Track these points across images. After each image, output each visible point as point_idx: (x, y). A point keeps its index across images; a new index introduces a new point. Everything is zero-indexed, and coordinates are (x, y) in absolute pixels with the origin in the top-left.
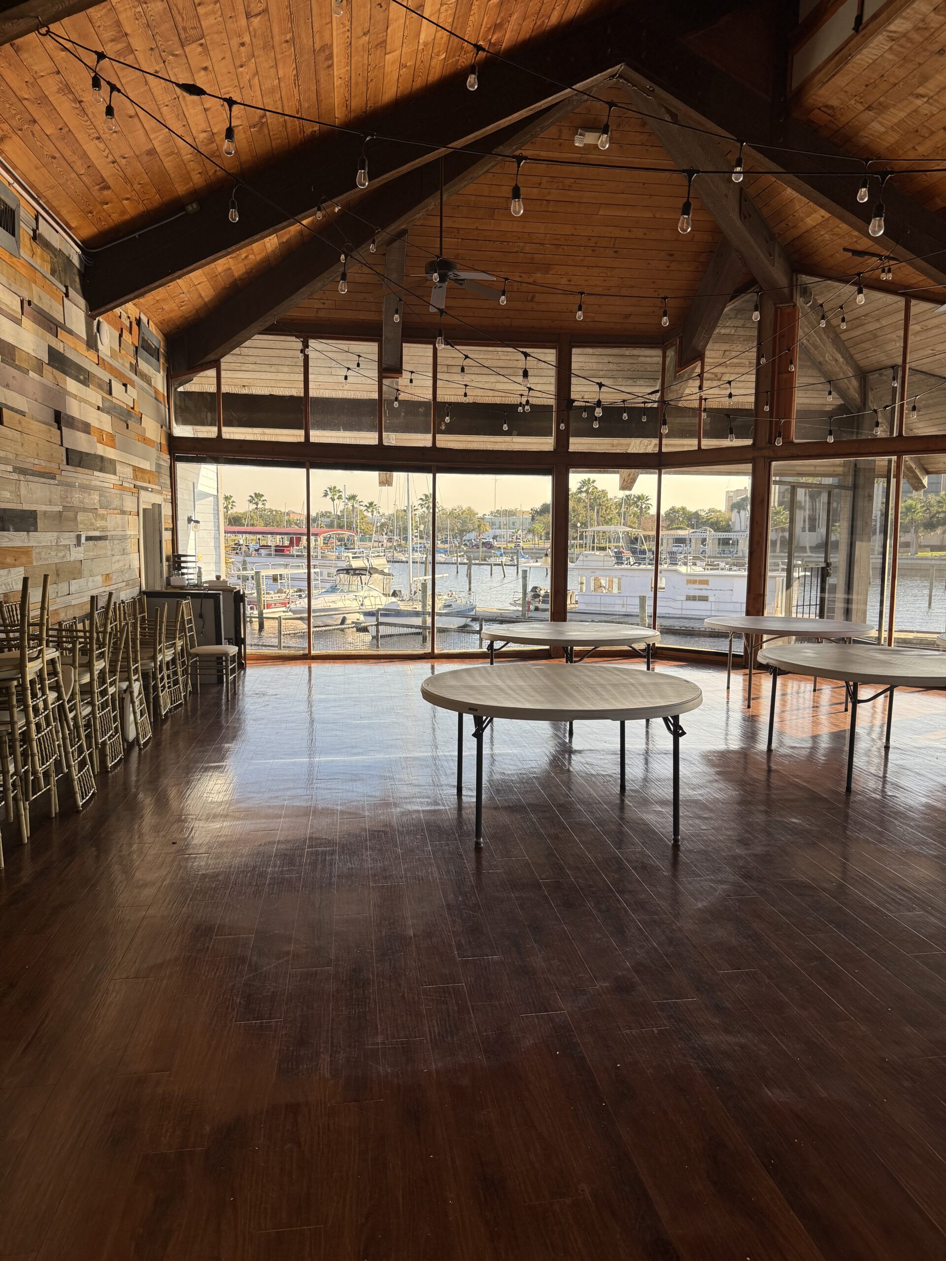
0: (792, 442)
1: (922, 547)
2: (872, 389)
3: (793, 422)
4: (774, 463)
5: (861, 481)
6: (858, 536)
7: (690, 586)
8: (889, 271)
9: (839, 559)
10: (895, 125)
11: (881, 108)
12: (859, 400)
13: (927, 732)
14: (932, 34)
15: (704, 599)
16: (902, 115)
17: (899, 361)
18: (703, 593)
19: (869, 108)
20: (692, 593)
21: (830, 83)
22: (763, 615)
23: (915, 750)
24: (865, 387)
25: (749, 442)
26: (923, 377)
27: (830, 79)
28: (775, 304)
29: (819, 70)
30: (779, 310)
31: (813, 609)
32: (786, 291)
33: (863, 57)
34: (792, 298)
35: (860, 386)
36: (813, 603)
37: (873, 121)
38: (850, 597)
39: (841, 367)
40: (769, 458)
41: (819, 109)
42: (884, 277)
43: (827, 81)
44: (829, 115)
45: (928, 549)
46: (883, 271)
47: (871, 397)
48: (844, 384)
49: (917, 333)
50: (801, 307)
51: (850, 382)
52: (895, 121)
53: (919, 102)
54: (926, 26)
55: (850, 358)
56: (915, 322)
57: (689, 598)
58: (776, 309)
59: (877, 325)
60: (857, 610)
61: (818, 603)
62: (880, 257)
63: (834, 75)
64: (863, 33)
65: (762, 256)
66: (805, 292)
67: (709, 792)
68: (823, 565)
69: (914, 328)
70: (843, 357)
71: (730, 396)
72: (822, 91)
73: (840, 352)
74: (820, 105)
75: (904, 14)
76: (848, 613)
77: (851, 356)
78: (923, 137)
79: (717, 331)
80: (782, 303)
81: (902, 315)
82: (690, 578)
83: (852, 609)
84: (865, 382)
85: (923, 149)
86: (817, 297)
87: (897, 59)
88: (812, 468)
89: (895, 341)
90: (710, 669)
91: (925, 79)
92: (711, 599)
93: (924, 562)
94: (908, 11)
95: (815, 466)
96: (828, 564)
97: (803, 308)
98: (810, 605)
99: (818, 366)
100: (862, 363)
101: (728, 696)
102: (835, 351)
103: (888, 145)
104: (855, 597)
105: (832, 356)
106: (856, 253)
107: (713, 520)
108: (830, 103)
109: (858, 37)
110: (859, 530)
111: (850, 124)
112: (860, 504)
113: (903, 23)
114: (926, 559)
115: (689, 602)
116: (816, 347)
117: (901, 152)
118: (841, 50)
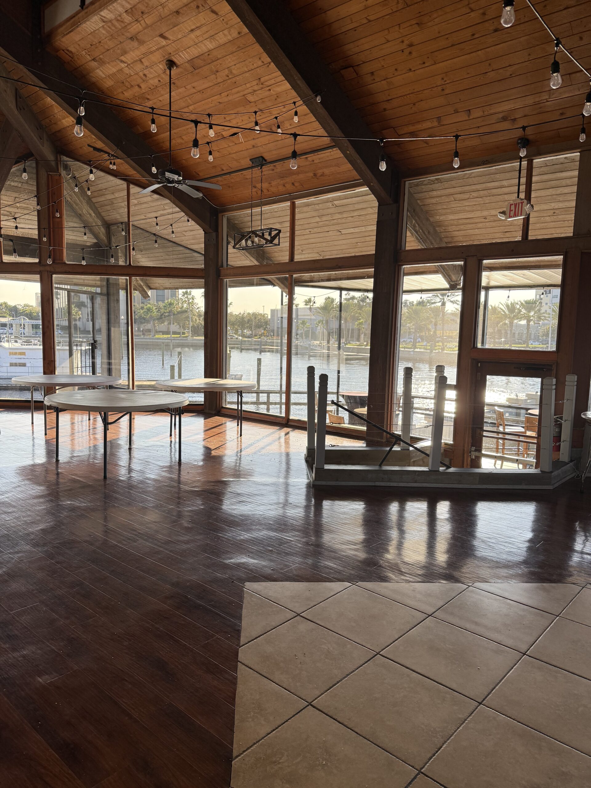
0: (65, 263)
1: (157, 332)
2: (114, 236)
3: (65, 250)
4: (54, 276)
5: (112, 291)
6: (112, 325)
7: (12, 356)
8: (114, 164)
9: (101, 338)
10: (110, 75)
11: (102, 63)
12: (106, 241)
13: (153, 437)
14: (126, 26)
15: (24, 365)
16: (114, 70)
17: (126, 220)
18: (22, 361)
19: (94, 60)
20: (14, 361)
21: (68, 36)
22: (55, 374)
23: (146, 448)
24: (109, 233)
25: (37, 260)
26: (141, 231)
27: (68, 33)
28: (47, 172)
29: (61, 25)
30: (50, 176)
31: (88, 369)
32: (53, 163)
33: (86, 26)
34: (58, 170)
35: (106, 233)
36: (88, 365)
37: (97, 69)
38: (110, 361)
39: (93, 219)
40: (50, 272)
41: (63, 51)
42: (111, 167)
43: (67, 34)
44: (70, 56)
45: (161, 333)
46: (111, 163)
47: (113, 239)
48: (96, 229)
49: (135, 205)
50: (65, 177)
51: (100, 229)
52: (111, 72)
53: (123, 65)
54: (122, 20)
55: (99, 215)
56: (134, 198)
57: (12, 365)
58: (48, 175)
59: (112, 197)
60: (116, 369)
61: (91, 365)
62: (109, 154)
63: (70, 32)
64: (86, 11)
65: (35, 138)
66: (66, 167)
67: (13, 495)
68: (92, 342)
69: (133, 201)
70: (94, 213)
71: (16, 227)
72: (64, 39)
73: (92, 210)
74: (64, 48)
75: (109, 8)
76: (110, 371)
77: (100, 213)
78: (127, 87)
79: (8, 183)
80: (52, 172)
81: (125, 193)
82: (11, 351)
83: (112, 368)
84: (109, 230)
85: (128, 94)
86: (74, 172)
87: (108, 35)
88: (82, 281)
89: (124, 207)
90: (20, 412)
91: (125, 52)
92: (28, 365)
93: (159, 341)
94: (111, 7)
95: (84, 280)
96: (95, 341)
97: (66, 178)
98: (86, 367)
99: (80, 216)
100: (107, 218)
101: (33, 429)
102: (89, 208)
103: (108, 87)
104: (113, 361)
105: (87, 211)
106: (95, 149)
107: (27, 312)
108: (70, 49)
109: (83, 13)
110: (112, 320)
111: (84, 66)
112: (112, 305)
113: (108, 13)
114: (160, 339)
115: (12, 367)
116: (77, 204)
117: (115, 93)
118: (74, 17)
